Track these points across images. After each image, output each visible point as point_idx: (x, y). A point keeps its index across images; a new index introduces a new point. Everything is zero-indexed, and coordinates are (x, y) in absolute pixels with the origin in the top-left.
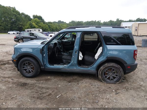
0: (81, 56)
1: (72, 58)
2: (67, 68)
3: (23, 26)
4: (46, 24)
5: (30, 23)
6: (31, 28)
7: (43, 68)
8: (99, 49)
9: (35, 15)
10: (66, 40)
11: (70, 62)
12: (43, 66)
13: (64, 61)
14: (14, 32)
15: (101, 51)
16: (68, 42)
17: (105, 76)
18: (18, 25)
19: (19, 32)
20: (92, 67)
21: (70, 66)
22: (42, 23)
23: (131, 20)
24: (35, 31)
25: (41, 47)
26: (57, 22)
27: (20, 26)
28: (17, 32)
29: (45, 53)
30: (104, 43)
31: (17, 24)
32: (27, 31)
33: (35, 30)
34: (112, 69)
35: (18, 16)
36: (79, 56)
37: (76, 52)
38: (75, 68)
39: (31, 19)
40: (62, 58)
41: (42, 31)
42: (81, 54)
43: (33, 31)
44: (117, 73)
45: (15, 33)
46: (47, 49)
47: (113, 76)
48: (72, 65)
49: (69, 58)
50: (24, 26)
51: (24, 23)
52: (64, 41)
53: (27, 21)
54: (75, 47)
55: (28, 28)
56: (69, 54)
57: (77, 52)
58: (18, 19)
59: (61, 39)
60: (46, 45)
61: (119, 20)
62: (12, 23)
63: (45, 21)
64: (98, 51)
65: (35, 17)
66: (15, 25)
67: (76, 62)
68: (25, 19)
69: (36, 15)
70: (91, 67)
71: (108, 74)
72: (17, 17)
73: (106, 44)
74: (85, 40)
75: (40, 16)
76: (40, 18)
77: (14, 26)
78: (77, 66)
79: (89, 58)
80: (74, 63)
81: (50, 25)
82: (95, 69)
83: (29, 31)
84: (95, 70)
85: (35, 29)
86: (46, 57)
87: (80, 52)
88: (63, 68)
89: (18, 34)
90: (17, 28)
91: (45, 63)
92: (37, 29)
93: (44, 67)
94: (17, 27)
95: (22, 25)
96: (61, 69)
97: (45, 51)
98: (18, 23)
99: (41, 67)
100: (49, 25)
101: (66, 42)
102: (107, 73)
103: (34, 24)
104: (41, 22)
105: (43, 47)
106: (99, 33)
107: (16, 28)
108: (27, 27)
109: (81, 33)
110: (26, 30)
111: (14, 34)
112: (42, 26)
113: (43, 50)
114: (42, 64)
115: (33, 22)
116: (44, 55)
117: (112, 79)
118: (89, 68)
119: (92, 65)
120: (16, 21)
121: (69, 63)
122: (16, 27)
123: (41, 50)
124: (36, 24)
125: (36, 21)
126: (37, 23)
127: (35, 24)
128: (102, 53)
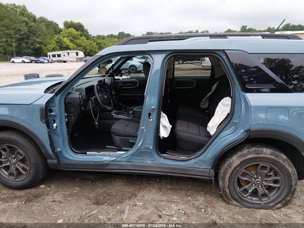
0: (165, 127)
1: (140, 131)
2: (126, 160)
3: (43, 46)
4: (91, 40)
5: (58, 39)
6: (61, 50)
7: (54, 164)
8: (220, 105)
9: (69, 21)
10: (126, 77)
11: (134, 144)
12: (53, 159)
13: (117, 139)
14: (24, 60)
15: (228, 110)
16: (131, 82)
17: (242, 189)
18: (32, 44)
19: (33, 58)
20: (200, 158)
21: (132, 155)
22: (83, 37)
23: (272, 28)
24: (68, 55)
25: (43, 102)
26: (117, 35)
27: (38, 46)
28: (29, 57)
29: (57, 120)
30: (236, 86)
31: (30, 41)
32: (51, 56)
33: (68, 53)
34: (260, 167)
35: (33, 24)
36: (161, 126)
37: (150, 114)
38: (150, 162)
39: (61, 31)
40: (112, 130)
41: (83, 55)
42: (165, 120)
43: (64, 55)
44: (276, 176)
45: (27, 61)
46: (63, 107)
47: (265, 186)
48: (140, 153)
49: (129, 130)
50: (45, 46)
51: (46, 38)
52: (121, 78)
53: (53, 35)
54: (147, 100)
55: (54, 50)
56: (132, 116)
57: (154, 115)
58: (32, 32)
59: (112, 75)
60: (59, 96)
61: (247, 28)
62: (19, 40)
63: (90, 34)
64: (217, 109)
65: (68, 25)
66: (27, 43)
67: (150, 144)
68: (48, 30)
69: (71, 21)
70: (197, 160)
71: (249, 182)
72: (31, 27)
73: (243, 91)
74: (177, 74)
75: (79, 23)
76: (79, 27)
77: (24, 45)
78: (156, 156)
79: (190, 131)
80: (147, 148)
81: (101, 43)
82: (209, 166)
83: (55, 55)
84: (210, 168)
85: (69, 51)
86: (62, 129)
87: (163, 114)
88: (112, 161)
89: (33, 62)
90: (30, 50)
91: (59, 149)
92: (72, 51)
93: (55, 161)
94: (32, 47)
95: (41, 43)
96: (107, 165)
97: (58, 112)
98: (33, 38)
99: (49, 161)
100: (99, 41)
101: (125, 82)
102: (246, 181)
103: (66, 41)
104: (81, 36)
105: (49, 102)
106: (222, 54)
107: (27, 51)
108: (52, 46)
109: (164, 55)
110: (48, 54)
111: (23, 62)
112: (83, 44)
113: (51, 111)
114: (50, 151)
115: (64, 37)
116: (55, 125)
117: (264, 195)
118: (189, 162)
119: (198, 153)
120: (28, 36)
121: (132, 145)
122: (28, 48)
123: (43, 110)
124: (72, 41)
125: (70, 33)
126: (73, 39)
127: (68, 41)
128: (229, 117)
